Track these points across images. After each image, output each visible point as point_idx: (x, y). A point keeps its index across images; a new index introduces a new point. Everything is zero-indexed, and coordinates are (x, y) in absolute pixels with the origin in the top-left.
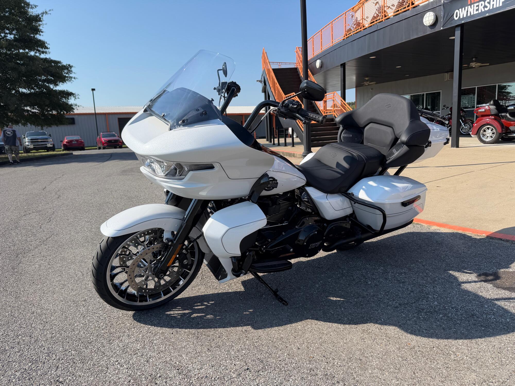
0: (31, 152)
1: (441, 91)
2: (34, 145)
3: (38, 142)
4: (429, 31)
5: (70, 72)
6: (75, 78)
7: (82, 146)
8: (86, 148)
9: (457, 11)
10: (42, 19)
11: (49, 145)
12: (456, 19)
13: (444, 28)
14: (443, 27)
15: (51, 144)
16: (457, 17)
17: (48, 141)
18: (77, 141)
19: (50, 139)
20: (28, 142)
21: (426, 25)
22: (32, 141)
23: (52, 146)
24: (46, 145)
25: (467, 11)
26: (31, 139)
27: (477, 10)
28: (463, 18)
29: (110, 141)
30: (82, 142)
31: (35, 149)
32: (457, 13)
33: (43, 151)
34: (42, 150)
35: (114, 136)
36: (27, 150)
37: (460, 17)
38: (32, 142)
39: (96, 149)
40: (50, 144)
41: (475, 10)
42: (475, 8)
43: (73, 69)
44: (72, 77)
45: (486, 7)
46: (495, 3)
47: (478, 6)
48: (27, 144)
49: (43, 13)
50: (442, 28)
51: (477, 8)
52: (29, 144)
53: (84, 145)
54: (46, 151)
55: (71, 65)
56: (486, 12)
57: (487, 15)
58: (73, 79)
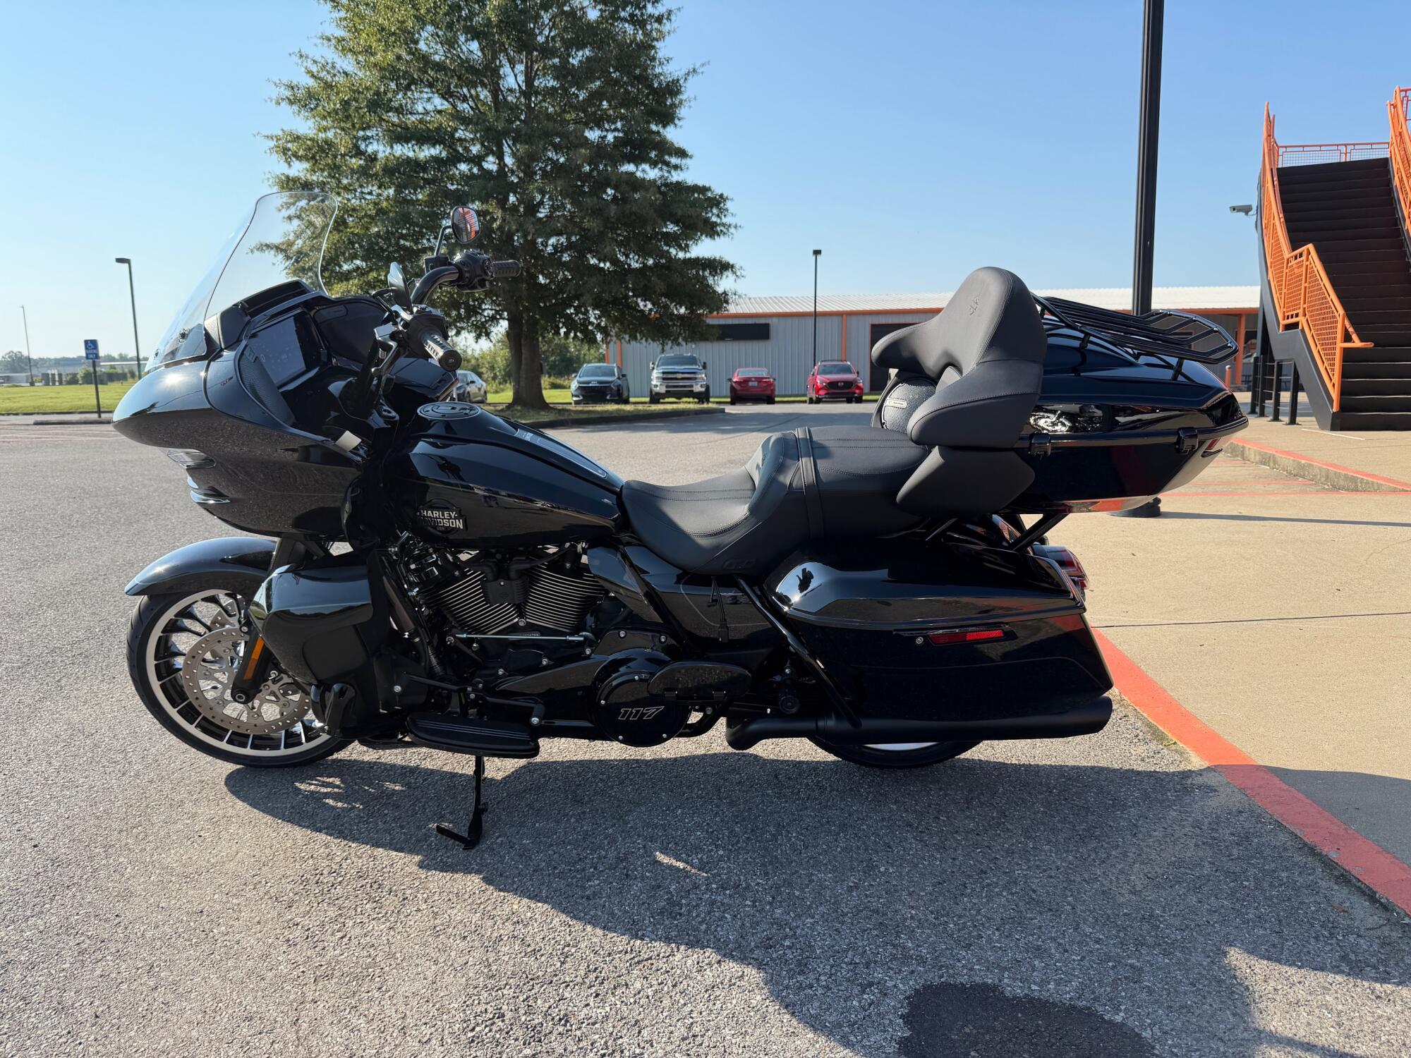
0: (662, 401)
2: (667, 387)
3: (676, 379)
5: (723, 211)
6: (736, 227)
7: (768, 392)
8: (777, 399)
10: (683, 89)
11: (698, 388)
15: (701, 386)
17: (696, 378)
18: (759, 380)
19: (700, 374)
20: (657, 378)
22: (666, 377)
23: (703, 389)
24: (692, 386)
26: (663, 373)
29: (832, 385)
30: (770, 385)
31: (668, 394)
33: (691, 400)
34: (689, 397)
35: (847, 370)
36: (655, 398)
38: (664, 379)
39: (804, 402)
40: (699, 386)
43: (729, 205)
44: (730, 226)
48: (654, 382)
49: (688, 74)
52: (658, 384)
53: (773, 391)
54: (696, 400)
55: (725, 196)
58: (732, 230)
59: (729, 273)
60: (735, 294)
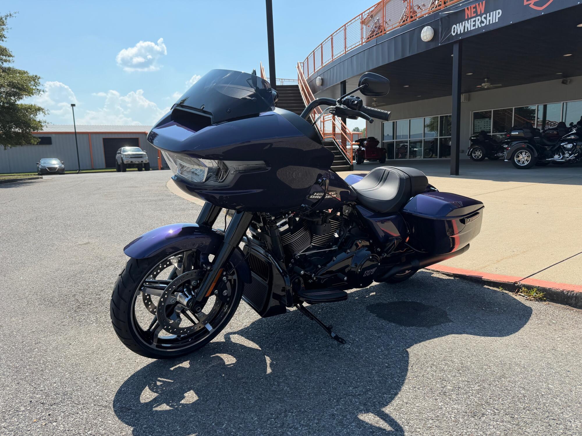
5: (36, 84)
6: (43, 91)
9: (454, 26)
10: (5, 23)
12: (454, 34)
13: (443, 44)
16: (454, 32)
21: (424, 41)
25: (465, 27)
27: (474, 25)
28: (461, 34)
32: (454, 28)
37: (457, 33)
41: (472, 26)
42: (473, 23)
43: (41, 81)
44: (40, 90)
45: (483, 22)
46: (491, 18)
47: (475, 21)
49: (7, 16)
50: (440, 44)
51: (474, 23)
55: (38, 76)
56: (482, 28)
57: (484, 31)
59: (41, 112)
60: (45, 122)
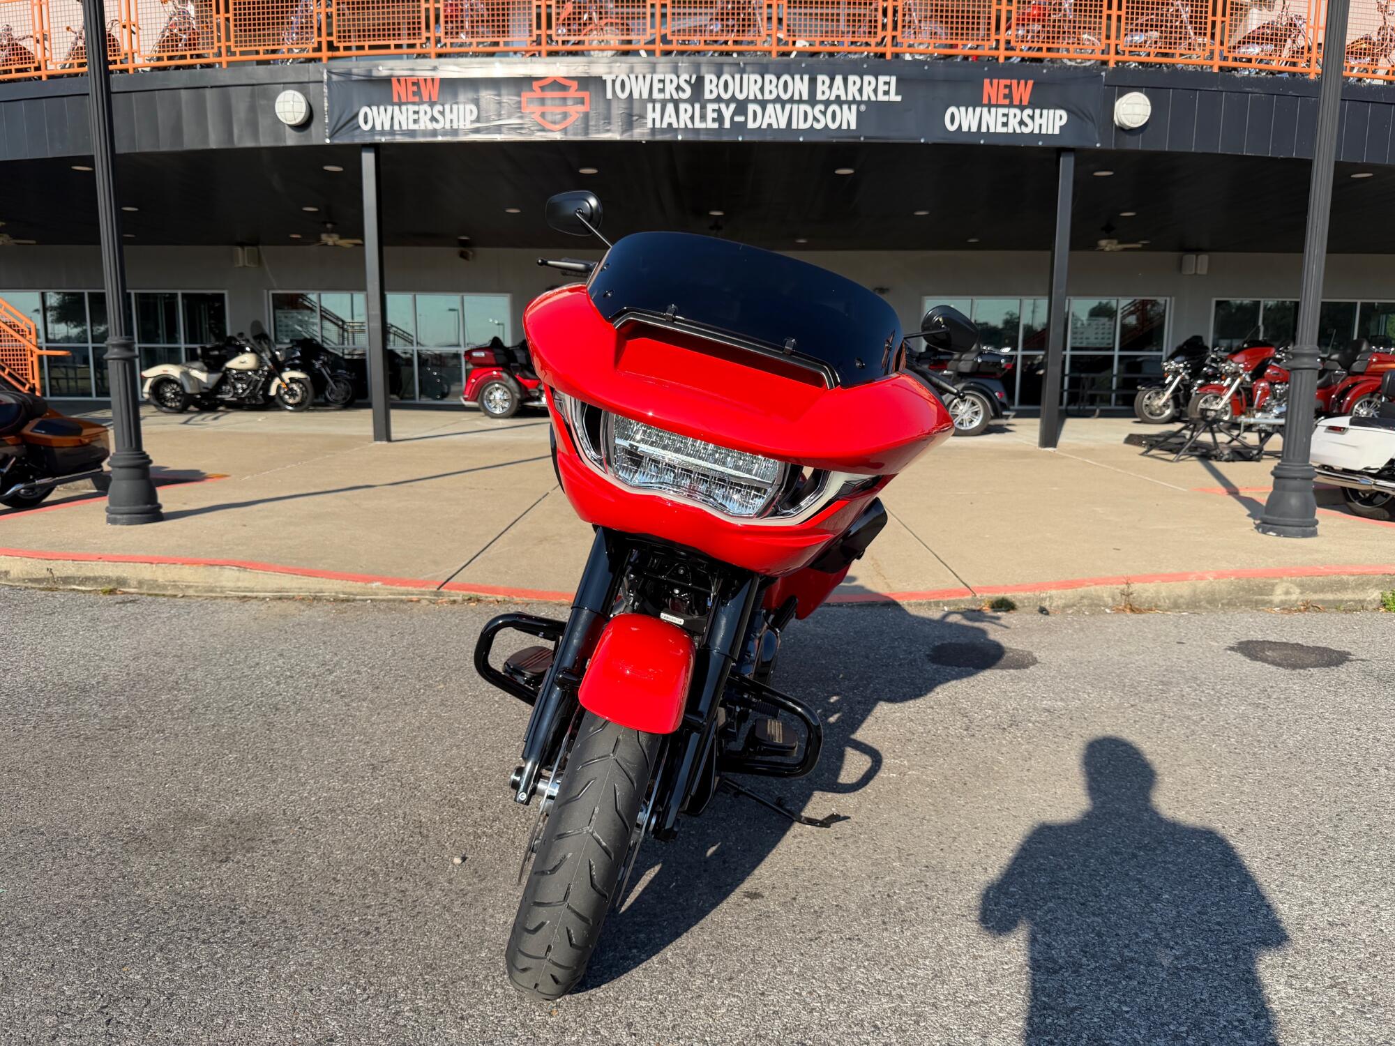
1: (225, 292)
4: (292, 139)
9: (365, 109)
12: (366, 128)
13: (337, 142)
14: (330, 138)
16: (366, 122)
21: (284, 121)
25: (392, 118)
27: (415, 121)
28: (383, 133)
32: (366, 113)
37: (374, 126)
41: (411, 121)
42: (413, 117)
45: (437, 121)
46: (454, 117)
47: (416, 112)
50: (328, 141)
51: (416, 117)
56: (434, 133)
57: (440, 139)
